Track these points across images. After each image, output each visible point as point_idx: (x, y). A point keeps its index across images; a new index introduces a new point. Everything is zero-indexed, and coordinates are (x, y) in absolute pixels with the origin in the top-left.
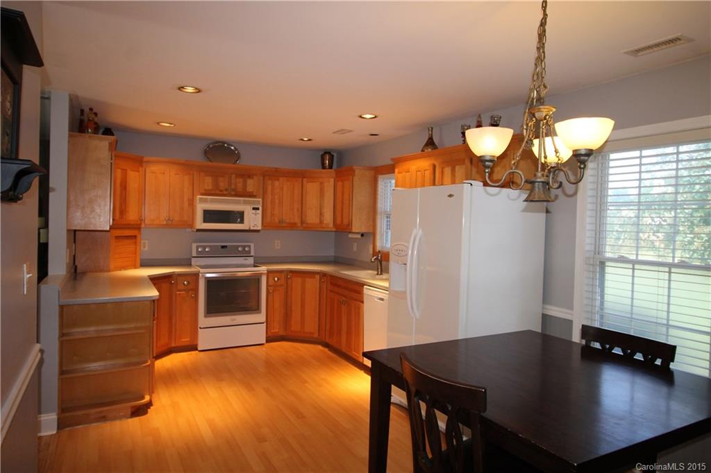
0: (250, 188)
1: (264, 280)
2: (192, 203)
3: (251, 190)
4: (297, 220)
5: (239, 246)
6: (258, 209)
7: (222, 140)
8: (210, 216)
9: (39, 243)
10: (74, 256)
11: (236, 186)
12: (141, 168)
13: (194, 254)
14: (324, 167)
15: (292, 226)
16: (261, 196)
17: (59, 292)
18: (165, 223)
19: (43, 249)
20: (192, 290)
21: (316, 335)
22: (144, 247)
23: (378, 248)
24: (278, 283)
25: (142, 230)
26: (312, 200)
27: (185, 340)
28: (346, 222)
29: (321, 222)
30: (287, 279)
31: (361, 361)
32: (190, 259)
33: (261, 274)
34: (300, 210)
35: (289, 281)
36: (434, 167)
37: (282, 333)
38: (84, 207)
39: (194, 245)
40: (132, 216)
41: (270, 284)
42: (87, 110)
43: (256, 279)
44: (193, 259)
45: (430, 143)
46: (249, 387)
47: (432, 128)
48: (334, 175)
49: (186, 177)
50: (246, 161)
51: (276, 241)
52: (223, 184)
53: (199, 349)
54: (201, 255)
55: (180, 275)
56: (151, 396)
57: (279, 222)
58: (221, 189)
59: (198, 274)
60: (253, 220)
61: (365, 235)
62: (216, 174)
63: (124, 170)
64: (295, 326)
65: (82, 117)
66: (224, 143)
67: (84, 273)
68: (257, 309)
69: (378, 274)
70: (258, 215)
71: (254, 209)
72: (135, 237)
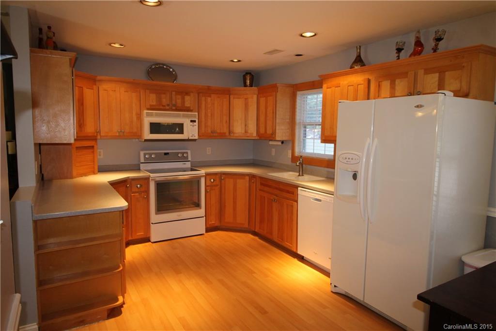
0: (187, 104)
1: (203, 181)
2: (139, 117)
3: (189, 105)
4: (226, 130)
5: (178, 153)
6: (195, 121)
7: (162, 62)
8: (156, 128)
9: (8, 155)
10: (41, 165)
11: (176, 101)
12: (94, 86)
13: (142, 161)
14: (245, 85)
15: (222, 136)
16: (197, 110)
17: (32, 207)
18: (117, 134)
19: (12, 161)
20: (143, 192)
21: (246, 226)
22: (100, 155)
23: (297, 154)
24: (214, 184)
25: (98, 141)
26: (238, 113)
27: (140, 234)
28: (269, 131)
29: (246, 132)
30: (221, 180)
31: (295, 251)
32: (139, 164)
33: (200, 177)
34: (228, 121)
35: (223, 181)
36: (369, 81)
37: (217, 224)
38: (49, 122)
39: (142, 153)
40: (90, 129)
41: (207, 184)
42: (45, 29)
43: (196, 181)
44: (141, 165)
45: (359, 60)
46: (207, 281)
47: (360, 47)
48: (256, 92)
49: (134, 94)
50: (183, 79)
51: (208, 148)
52: (165, 101)
53: (152, 240)
54: (148, 161)
55: (134, 179)
56: (124, 297)
57: (212, 132)
58: (164, 104)
59: (149, 178)
60: (191, 131)
61: (284, 142)
62: (159, 91)
63: (80, 87)
64: (228, 218)
65: (41, 36)
66: (164, 65)
67: (50, 180)
68: (198, 205)
69: (299, 175)
70: (195, 127)
71: (192, 121)
72: (93, 147)
